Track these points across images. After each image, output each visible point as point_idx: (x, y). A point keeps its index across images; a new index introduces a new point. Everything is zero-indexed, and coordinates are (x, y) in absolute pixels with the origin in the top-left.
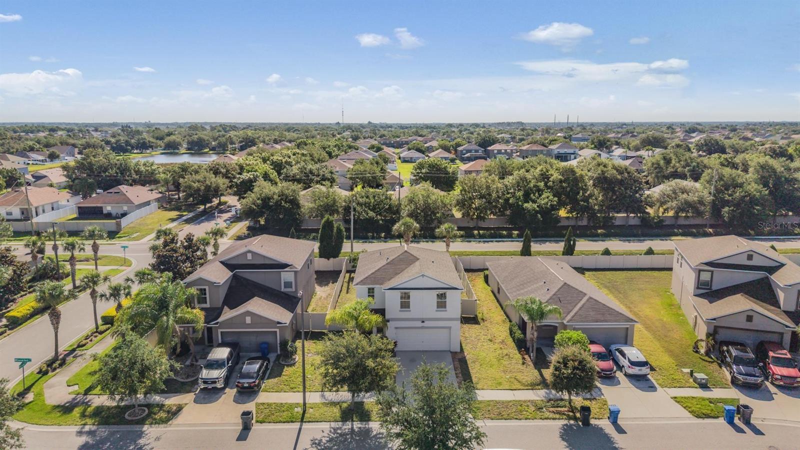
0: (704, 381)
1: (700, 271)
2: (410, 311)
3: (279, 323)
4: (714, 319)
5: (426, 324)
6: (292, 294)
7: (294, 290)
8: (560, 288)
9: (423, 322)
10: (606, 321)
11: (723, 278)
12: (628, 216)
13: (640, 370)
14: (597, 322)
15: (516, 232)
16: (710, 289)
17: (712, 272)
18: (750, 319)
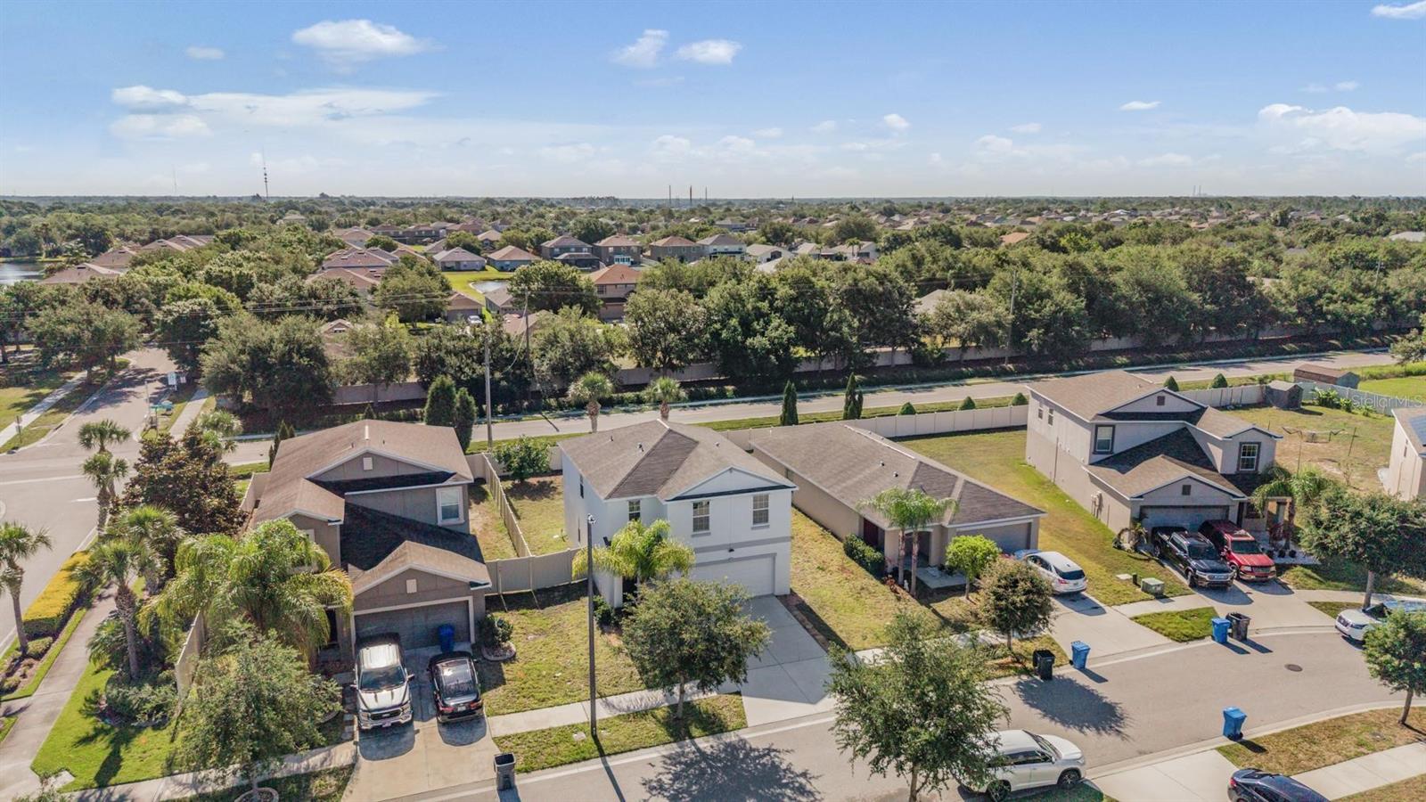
0: (1159, 589)
1: (1098, 426)
2: (709, 534)
3: (473, 584)
4: (1141, 497)
5: (738, 553)
6: (459, 529)
7: (463, 521)
8: (917, 471)
9: (731, 550)
10: (1003, 516)
11: (1130, 435)
12: (894, 351)
13: (1075, 584)
14: (990, 519)
15: (730, 388)
16: (1111, 452)
17: (1113, 426)
18: (1186, 490)
